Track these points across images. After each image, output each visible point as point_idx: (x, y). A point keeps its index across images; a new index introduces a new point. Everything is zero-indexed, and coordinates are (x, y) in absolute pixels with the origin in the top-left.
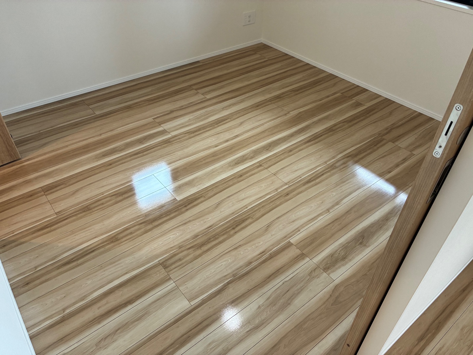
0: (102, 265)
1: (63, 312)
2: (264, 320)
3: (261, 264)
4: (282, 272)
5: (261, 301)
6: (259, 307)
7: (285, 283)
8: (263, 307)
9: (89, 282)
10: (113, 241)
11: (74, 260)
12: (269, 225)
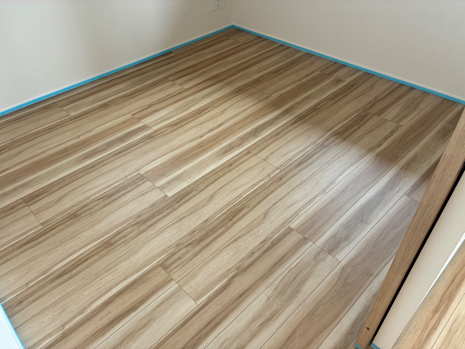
0: (97, 274)
1: (63, 328)
2: (275, 311)
3: (264, 254)
4: (287, 259)
5: (269, 292)
6: (268, 298)
7: (291, 270)
8: (272, 298)
9: (86, 293)
10: (107, 246)
11: (67, 271)
12: (267, 212)
